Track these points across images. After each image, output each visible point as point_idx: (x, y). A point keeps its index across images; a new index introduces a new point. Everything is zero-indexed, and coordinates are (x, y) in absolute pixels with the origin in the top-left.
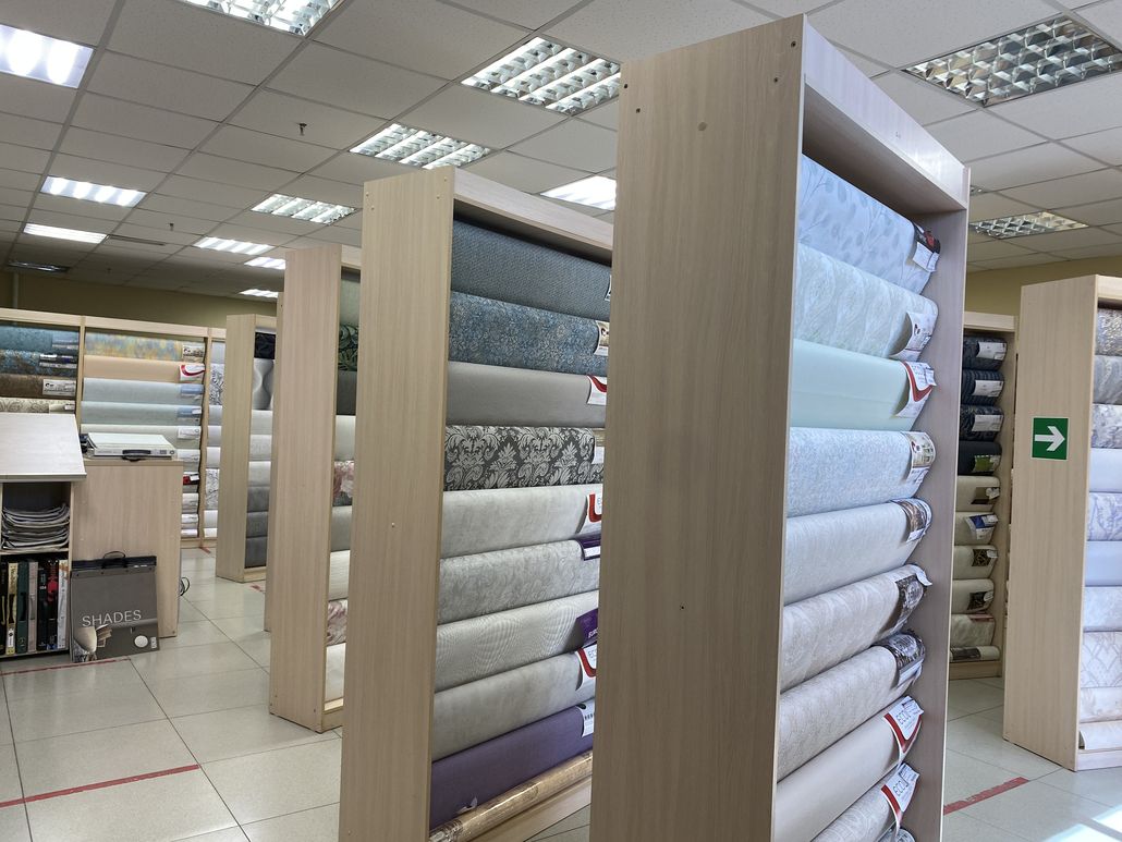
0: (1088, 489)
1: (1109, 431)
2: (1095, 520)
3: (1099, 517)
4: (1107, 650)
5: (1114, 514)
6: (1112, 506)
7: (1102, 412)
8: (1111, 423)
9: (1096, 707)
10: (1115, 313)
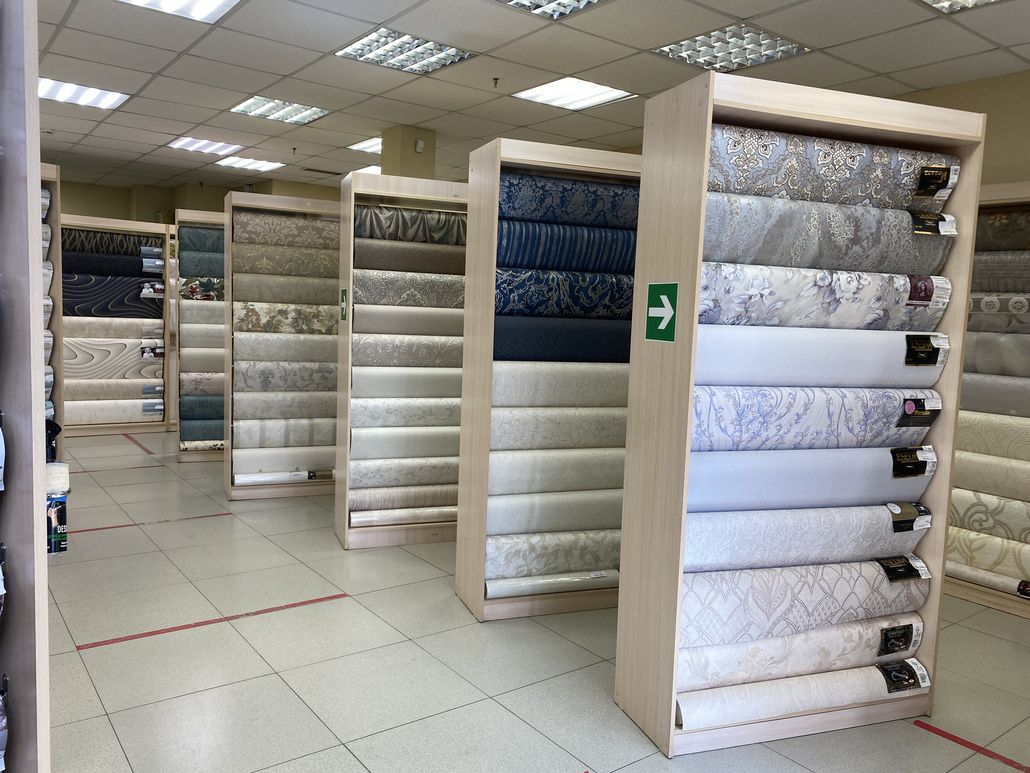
0: (692, 382)
1: (737, 301)
2: (713, 423)
3: (719, 420)
4: (725, 597)
5: (740, 415)
6: (737, 404)
7: (724, 274)
8: (739, 290)
9: (710, 670)
10: (749, 133)
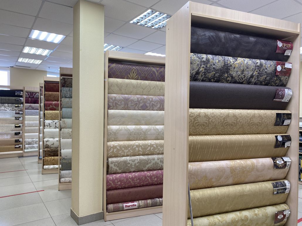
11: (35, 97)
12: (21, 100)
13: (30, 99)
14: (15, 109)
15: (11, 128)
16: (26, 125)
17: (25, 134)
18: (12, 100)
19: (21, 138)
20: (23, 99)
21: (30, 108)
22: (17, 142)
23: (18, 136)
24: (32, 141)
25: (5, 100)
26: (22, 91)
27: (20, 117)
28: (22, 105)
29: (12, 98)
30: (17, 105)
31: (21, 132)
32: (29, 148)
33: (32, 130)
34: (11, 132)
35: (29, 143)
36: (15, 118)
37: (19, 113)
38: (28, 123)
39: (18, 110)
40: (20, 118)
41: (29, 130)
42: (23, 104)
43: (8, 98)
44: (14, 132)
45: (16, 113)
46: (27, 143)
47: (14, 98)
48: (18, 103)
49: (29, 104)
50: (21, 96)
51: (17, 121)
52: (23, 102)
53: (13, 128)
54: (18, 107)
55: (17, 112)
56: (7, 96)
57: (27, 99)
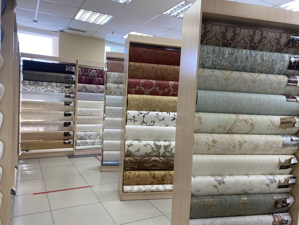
11: (90, 74)
12: (72, 78)
13: (84, 77)
14: (65, 91)
15: (59, 116)
16: (78, 112)
17: (77, 125)
18: (62, 78)
19: (72, 130)
20: (75, 77)
21: (84, 89)
22: (67, 136)
23: (68, 127)
24: (85, 135)
25: (52, 77)
26: (74, 65)
27: (70, 101)
28: (73, 85)
29: (61, 74)
30: (67, 85)
31: (72, 122)
32: (81, 144)
33: (85, 119)
34: (59, 122)
35: (81, 138)
36: (65, 102)
37: (70, 96)
38: (80, 110)
39: (68, 92)
40: (71, 103)
41: (81, 119)
42: (75, 84)
43: (56, 74)
44: (63, 122)
45: (66, 96)
46: (79, 137)
47: (64, 75)
48: (68, 82)
49: (83, 85)
50: (73, 73)
51: (67, 107)
52: (75, 81)
53: (61, 116)
54: (69, 87)
55: (67, 94)
56: (55, 73)
57: (80, 77)
